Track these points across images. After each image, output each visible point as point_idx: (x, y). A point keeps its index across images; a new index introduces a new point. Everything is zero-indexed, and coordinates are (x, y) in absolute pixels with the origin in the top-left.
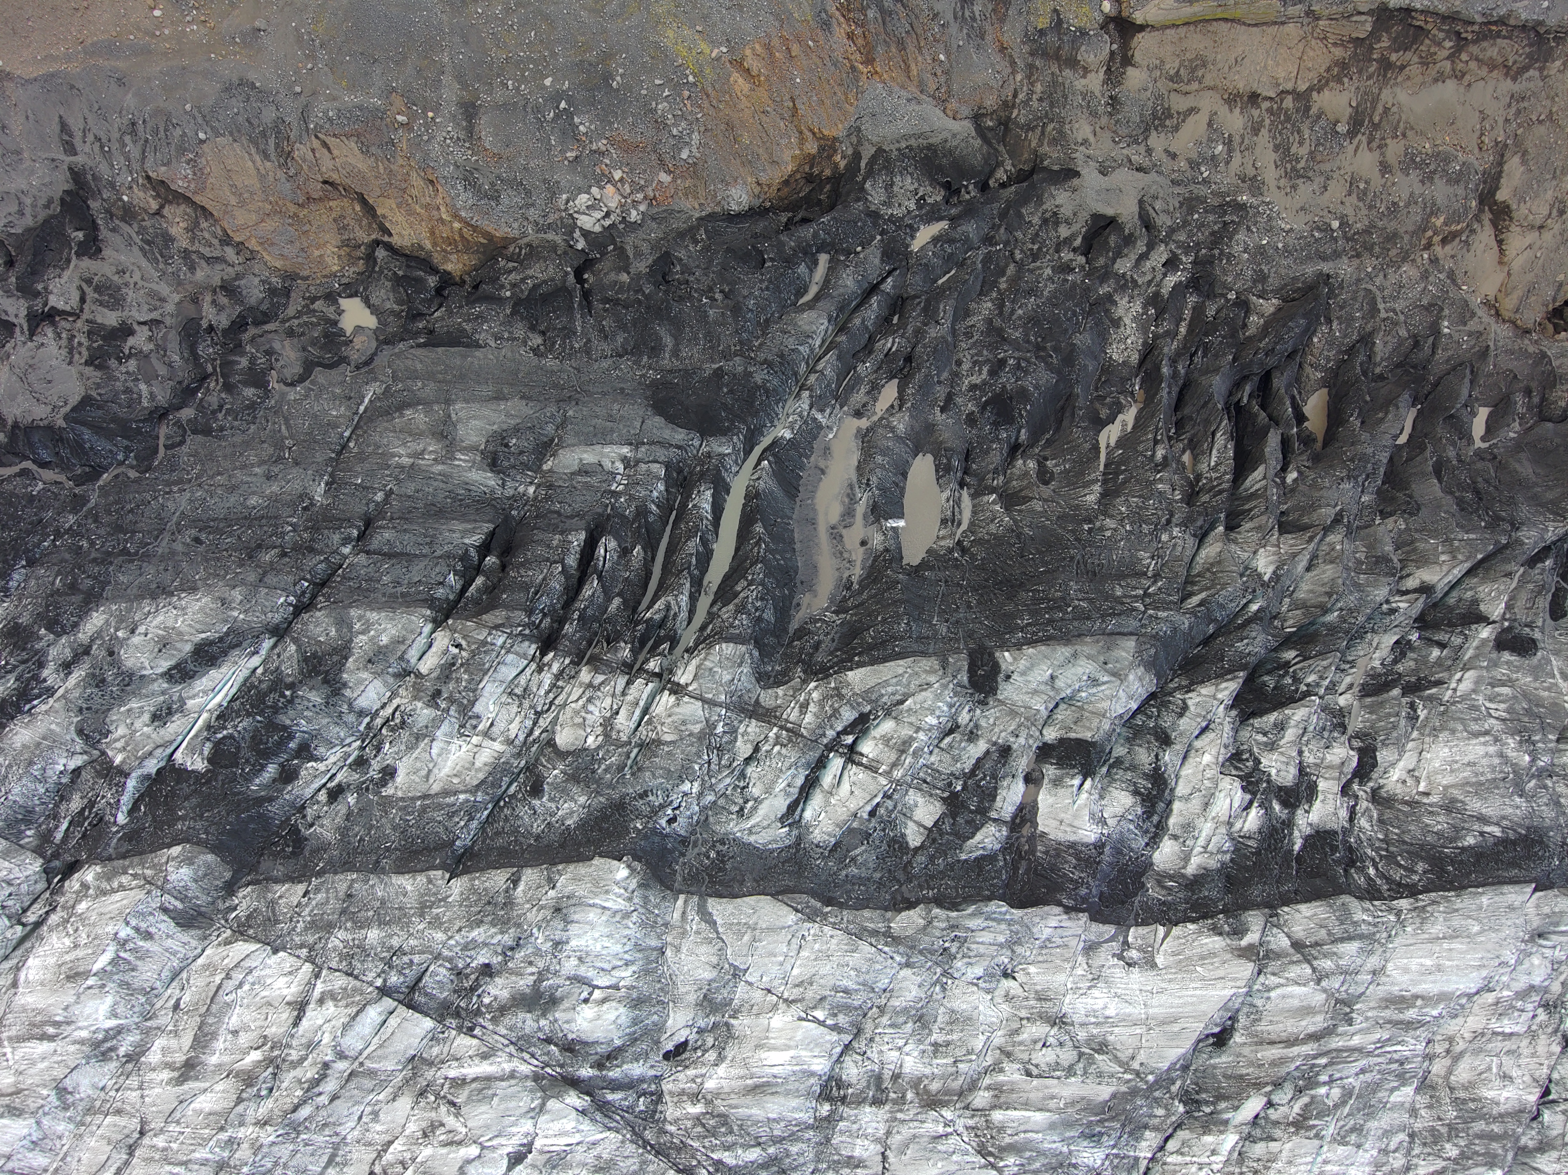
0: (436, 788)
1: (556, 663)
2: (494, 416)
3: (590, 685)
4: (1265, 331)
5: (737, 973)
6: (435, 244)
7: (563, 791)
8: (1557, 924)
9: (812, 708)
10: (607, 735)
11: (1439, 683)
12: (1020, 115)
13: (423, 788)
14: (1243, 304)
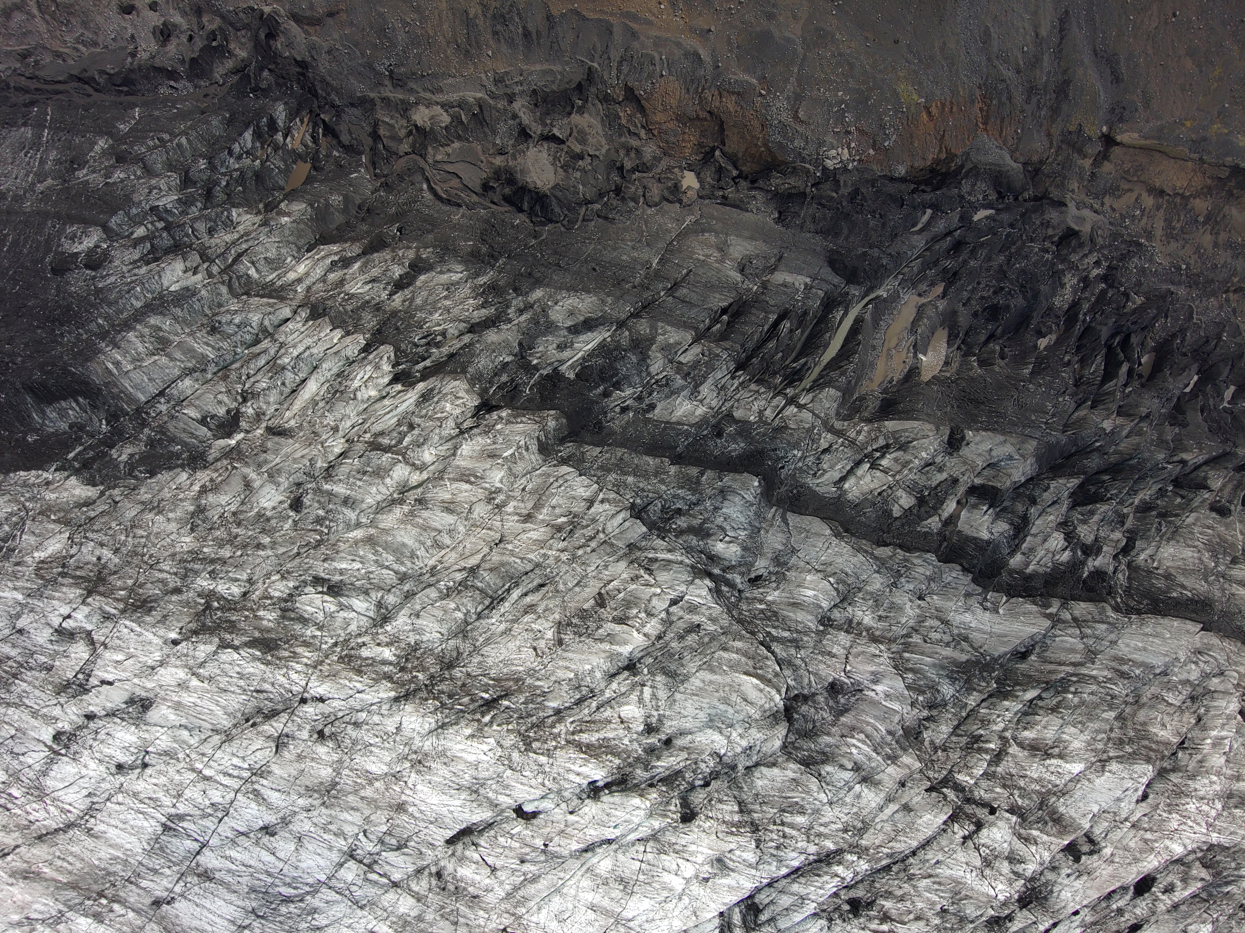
0: (674, 420)
1: (742, 376)
2: (749, 247)
3: (758, 391)
4: (1134, 311)
5: (794, 551)
6: (744, 155)
7: (732, 438)
8: (1210, 650)
9: (863, 433)
10: (760, 418)
11: (1177, 515)
12: (1046, 169)
13: (668, 418)
14: (1126, 295)
